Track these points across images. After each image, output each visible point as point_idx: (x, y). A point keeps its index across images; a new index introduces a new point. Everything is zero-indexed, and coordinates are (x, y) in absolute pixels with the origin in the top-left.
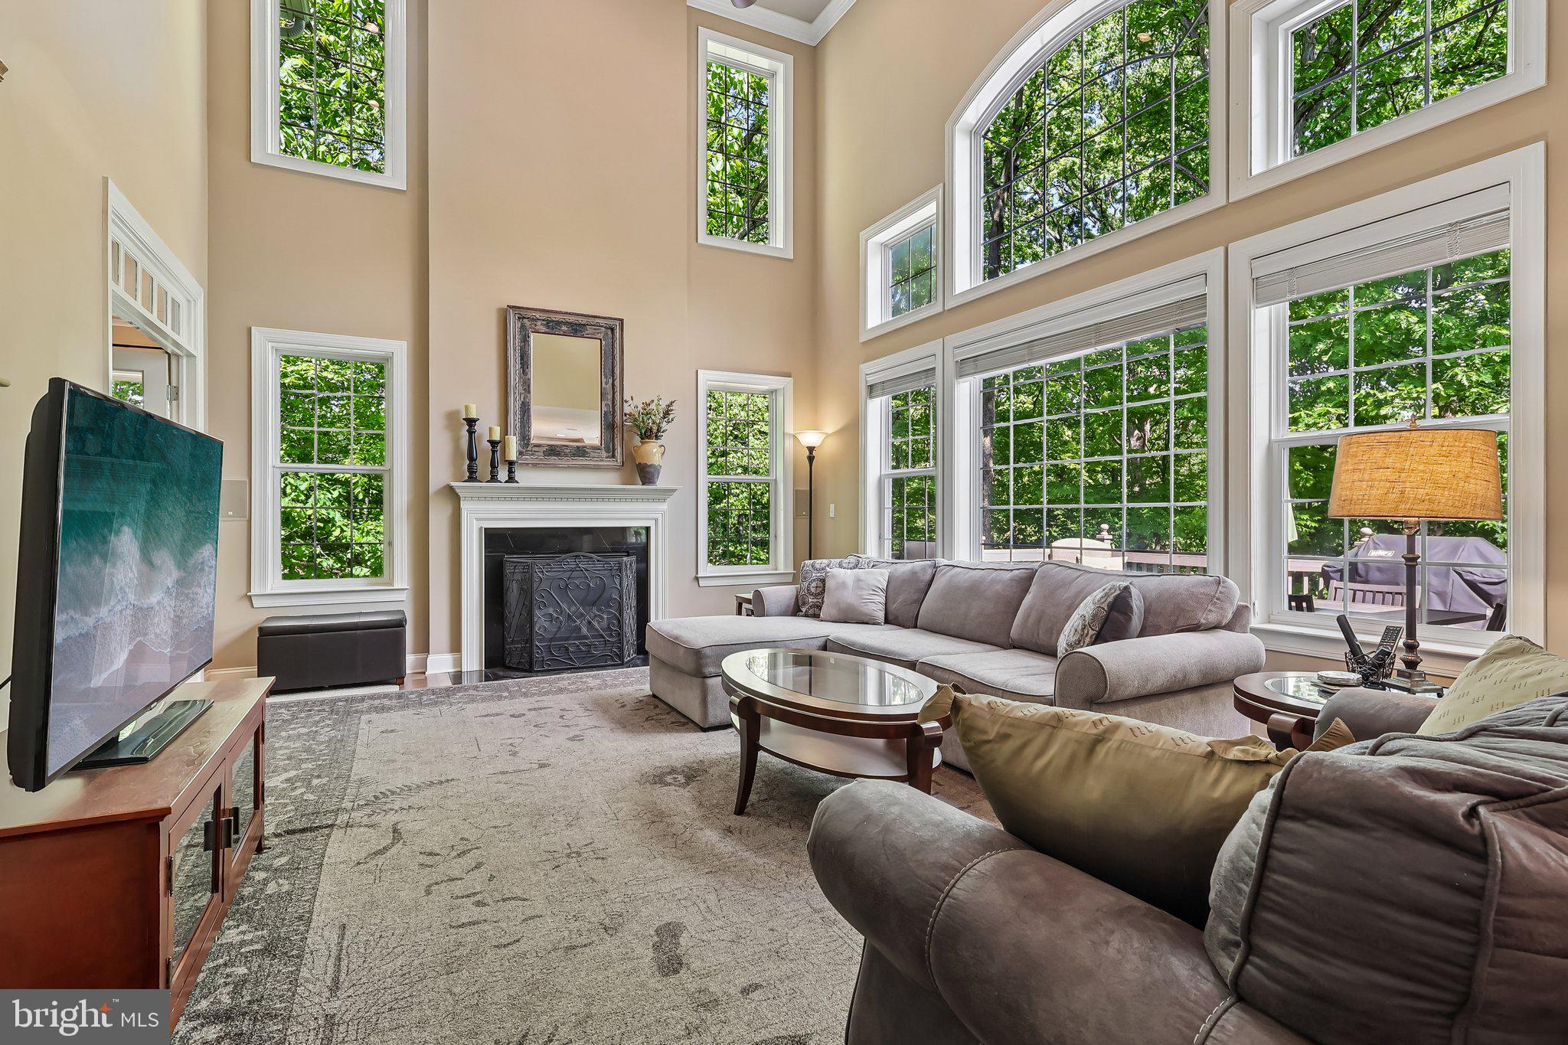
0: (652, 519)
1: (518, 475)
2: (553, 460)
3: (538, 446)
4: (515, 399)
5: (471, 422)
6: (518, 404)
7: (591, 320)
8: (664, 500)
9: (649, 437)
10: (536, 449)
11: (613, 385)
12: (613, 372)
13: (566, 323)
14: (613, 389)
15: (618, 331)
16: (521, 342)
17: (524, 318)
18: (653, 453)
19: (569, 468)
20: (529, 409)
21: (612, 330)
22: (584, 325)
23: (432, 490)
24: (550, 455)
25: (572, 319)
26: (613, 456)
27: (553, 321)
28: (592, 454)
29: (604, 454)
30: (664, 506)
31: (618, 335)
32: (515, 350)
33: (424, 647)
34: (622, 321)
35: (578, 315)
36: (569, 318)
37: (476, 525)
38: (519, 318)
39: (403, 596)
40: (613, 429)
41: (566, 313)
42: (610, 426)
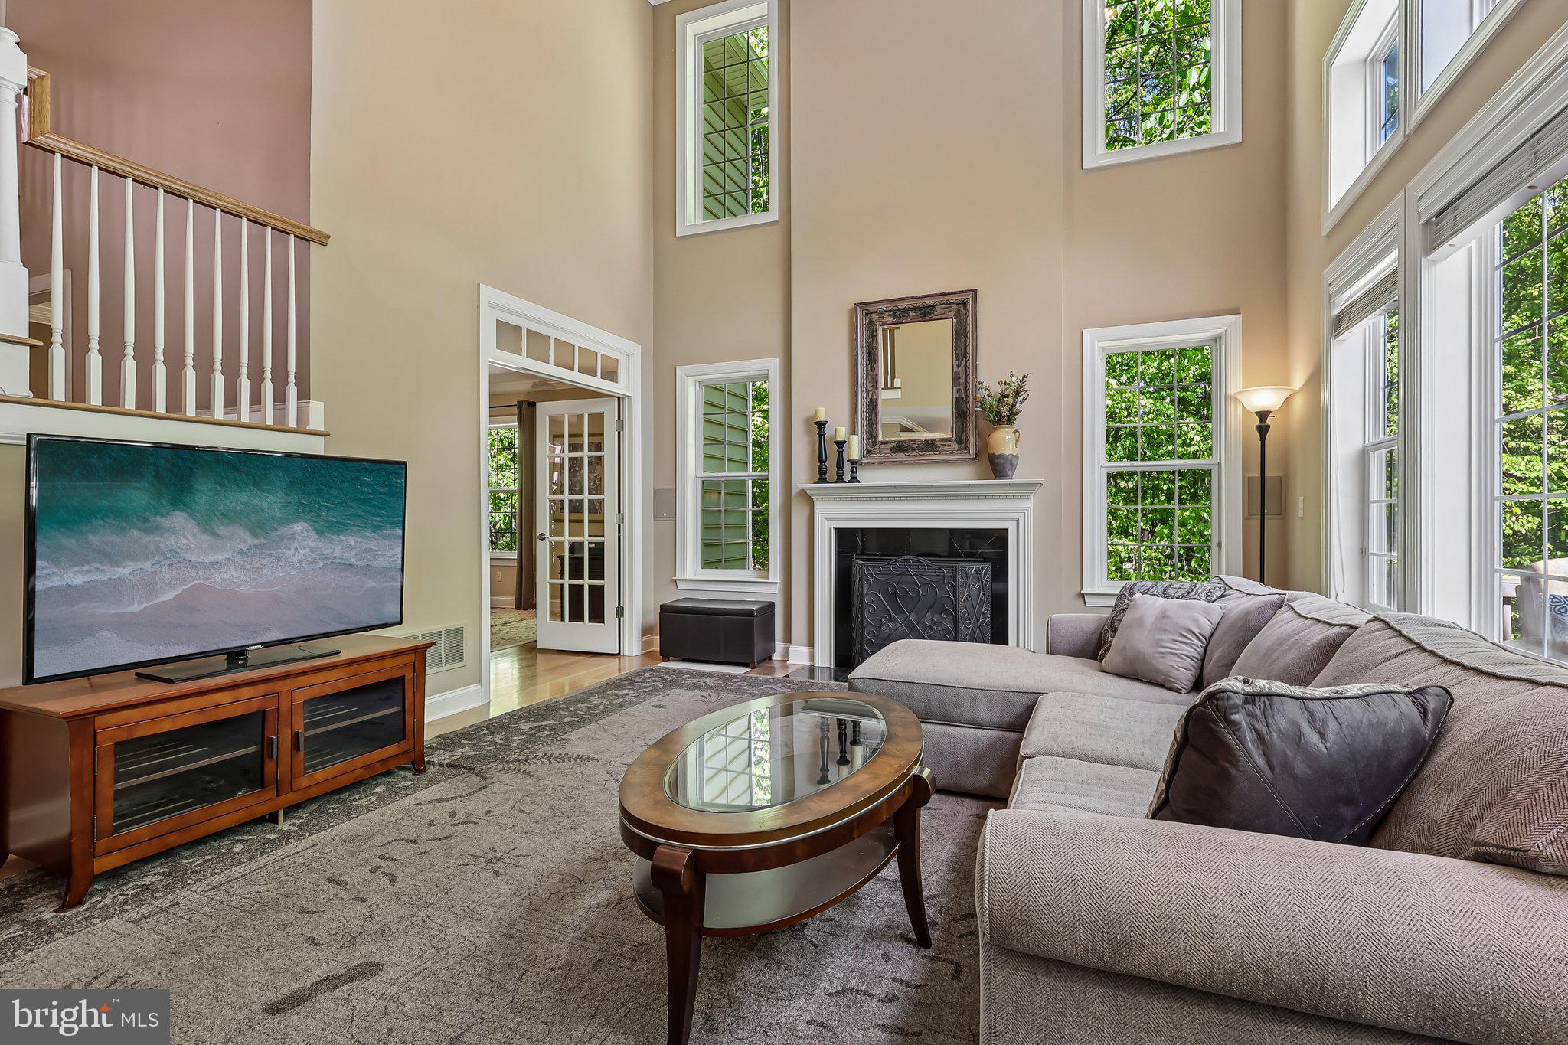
0: (1013, 519)
1: (861, 474)
2: (900, 457)
3: (886, 443)
4: (862, 398)
5: (821, 425)
6: (866, 402)
7: (940, 299)
8: (1028, 497)
9: (999, 422)
10: (884, 446)
11: (966, 367)
12: (966, 352)
13: (913, 309)
14: (966, 371)
15: (970, 304)
16: (869, 338)
17: (871, 313)
18: (1004, 441)
19: (915, 464)
20: (877, 406)
21: (965, 304)
22: (933, 306)
23: (794, 491)
24: (897, 451)
25: (919, 303)
26: (966, 448)
27: (900, 309)
28: (942, 447)
29: (956, 446)
30: (1029, 504)
31: (970, 309)
32: (862, 347)
33: (788, 640)
34: (974, 291)
35: (925, 296)
36: (914, 303)
37: (826, 525)
38: (867, 314)
39: (776, 589)
40: (965, 416)
41: (913, 298)
42: (961, 413)
